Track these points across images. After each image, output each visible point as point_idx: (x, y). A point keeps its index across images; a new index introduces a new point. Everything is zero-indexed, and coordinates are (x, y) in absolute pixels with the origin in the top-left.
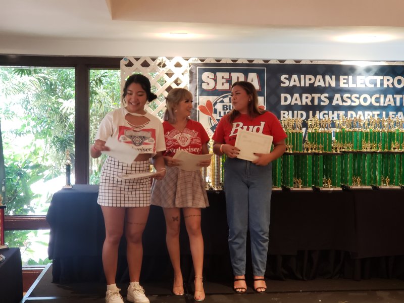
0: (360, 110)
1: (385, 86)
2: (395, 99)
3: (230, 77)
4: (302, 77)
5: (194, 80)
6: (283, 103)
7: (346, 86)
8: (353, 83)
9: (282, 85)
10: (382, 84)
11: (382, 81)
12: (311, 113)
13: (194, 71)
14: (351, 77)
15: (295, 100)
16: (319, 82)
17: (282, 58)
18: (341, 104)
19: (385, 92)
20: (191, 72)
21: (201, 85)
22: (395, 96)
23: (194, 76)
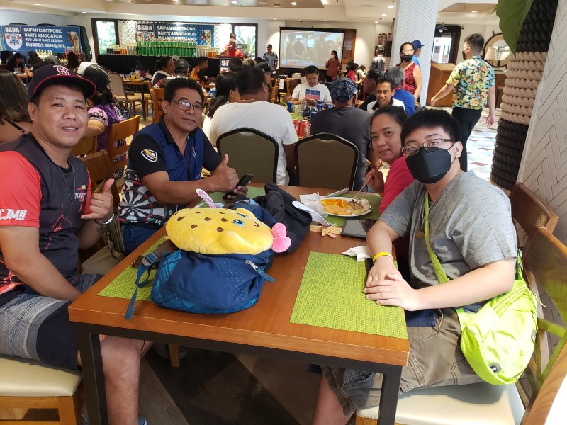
0: (178, 37)
2: (187, 34)
4: (163, 26)
7: (174, 30)
9: (158, 29)
11: (184, 28)
14: (175, 27)
15: (161, 33)
16: (167, 28)
18: (173, 35)
19: (185, 32)
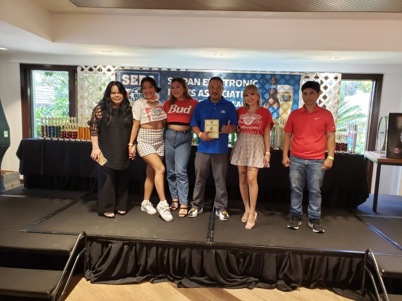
1: (230, 85)
2: (236, 94)
3: (139, 78)
5: (118, 79)
10: (228, 84)
11: (229, 82)
13: (118, 74)
16: (190, 82)
17: (169, 67)
19: (230, 89)
20: (116, 75)
22: (236, 92)
23: (118, 77)
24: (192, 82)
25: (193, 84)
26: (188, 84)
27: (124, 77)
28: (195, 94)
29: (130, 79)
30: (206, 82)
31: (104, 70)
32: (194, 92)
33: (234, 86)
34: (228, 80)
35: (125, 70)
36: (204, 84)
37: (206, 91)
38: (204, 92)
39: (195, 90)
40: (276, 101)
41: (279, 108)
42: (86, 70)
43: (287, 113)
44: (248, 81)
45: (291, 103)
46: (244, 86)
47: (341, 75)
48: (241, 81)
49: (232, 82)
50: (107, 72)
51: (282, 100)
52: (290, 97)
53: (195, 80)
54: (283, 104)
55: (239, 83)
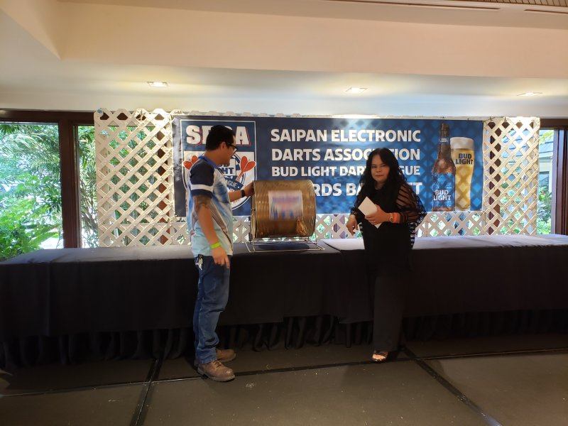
0: (352, 165)
1: (377, 140)
4: (293, 131)
5: (177, 134)
6: (274, 158)
7: (338, 140)
8: (345, 137)
9: (272, 140)
10: (374, 138)
11: (374, 134)
12: (303, 169)
13: (177, 124)
14: (342, 131)
15: (287, 155)
16: (310, 136)
17: (271, 112)
18: (333, 159)
20: (174, 126)
21: (186, 140)
23: (177, 130)
24: (313, 135)
25: (314, 140)
26: (307, 140)
27: (191, 129)
28: (319, 157)
29: (201, 134)
30: (337, 136)
31: (150, 118)
32: (317, 152)
33: (383, 140)
34: (373, 131)
35: (190, 117)
36: (334, 140)
37: (338, 150)
38: (334, 152)
39: (318, 150)
40: (450, 163)
41: (454, 174)
42: (113, 118)
43: (466, 183)
44: (405, 132)
45: (471, 166)
46: (399, 140)
47: (539, 119)
48: (394, 132)
49: (380, 134)
50: (155, 122)
51: (458, 162)
52: (469, 156)
53: (319, 132)
54: (461, 168)
55: (391, 136)
